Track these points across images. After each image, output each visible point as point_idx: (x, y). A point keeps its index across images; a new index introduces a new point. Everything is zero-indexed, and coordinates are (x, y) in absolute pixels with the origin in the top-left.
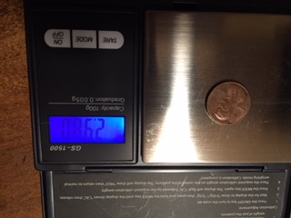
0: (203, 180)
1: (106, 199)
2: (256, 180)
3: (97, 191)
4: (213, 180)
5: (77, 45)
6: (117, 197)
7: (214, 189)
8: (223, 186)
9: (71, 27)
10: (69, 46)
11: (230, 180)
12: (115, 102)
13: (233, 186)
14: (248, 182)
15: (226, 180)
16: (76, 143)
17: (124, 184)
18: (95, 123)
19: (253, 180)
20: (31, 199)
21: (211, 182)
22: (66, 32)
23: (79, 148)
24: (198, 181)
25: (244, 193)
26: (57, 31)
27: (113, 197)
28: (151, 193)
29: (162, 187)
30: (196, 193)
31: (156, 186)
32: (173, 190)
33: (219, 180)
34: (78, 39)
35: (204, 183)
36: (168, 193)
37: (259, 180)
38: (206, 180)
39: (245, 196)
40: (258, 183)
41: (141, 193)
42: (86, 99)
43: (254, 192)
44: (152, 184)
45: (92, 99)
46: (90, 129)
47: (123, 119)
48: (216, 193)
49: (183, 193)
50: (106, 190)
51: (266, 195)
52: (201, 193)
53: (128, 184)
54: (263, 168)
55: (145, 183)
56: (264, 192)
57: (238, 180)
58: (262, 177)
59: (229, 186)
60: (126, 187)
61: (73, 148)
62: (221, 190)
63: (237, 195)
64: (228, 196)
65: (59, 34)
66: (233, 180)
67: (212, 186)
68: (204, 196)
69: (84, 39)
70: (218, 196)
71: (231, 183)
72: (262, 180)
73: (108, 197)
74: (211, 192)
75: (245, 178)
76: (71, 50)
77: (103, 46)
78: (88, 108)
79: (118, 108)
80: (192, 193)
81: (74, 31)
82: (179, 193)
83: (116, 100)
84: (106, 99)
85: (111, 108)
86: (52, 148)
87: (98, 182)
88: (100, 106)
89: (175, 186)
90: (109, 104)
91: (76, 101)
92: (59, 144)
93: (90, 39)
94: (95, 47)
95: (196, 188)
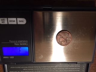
0: (57, 66)
2: (76, 66)
4: (61, 66)
5: (10, 23)
6: (28, 71)
7: (61, 69)
8: (64, 68)
9: (7, 17)
10: (7, 24)
11: (67, 66)
12: (24, 42)
14: (73, 66)
15: (65, 66)
16: (12, 56)
17: (31, 67)
19: (75, 66)
21: (60, 66)
22: (6, 19)
23: (13, 57)
24: (55, 66)
26: (3, 19)
28: (40, 70)
29: (43, 68)
32: (47, 69)
33: (63, 66)
34: (10, 21)
35: (58, 67)
36: (46, 70)
37: (77, 66)
38: (58, 66)
39: (72, 71)
40: (76, 67)
41: (37, 70)
42: (14, 41)
44: (40, 67)
45: (16, 41)
47: (27, 48)
49: (51, 70)
50: (25, 69)
51: (79, 71)
53: (32, 67)
54: (77, 63)
55: (38, 67)
56: (78, 69)
57: (69, 66)
60: (31, 68)
61: (11, 57)
63: (69, 71)
64: (66, 71)
65: (3, 20)
66: (68, 66)
68: (58, 71)
69: (12, 21)
70: (63, 71)
71: (67, 67)
72: (78, 66)
73: (25, 71)
74: (60, 70)
75: (71, 65)
77: (19, 23)
78: (15, 44)
79: (25, 44)
80: (54, 70)
81: (8, 19)
82: (49, 70)
83: (25, 41)
84: (21, 41)
85: (23, 44)
86: (4, 57)
87: (22, 67)
88: (19, 44)
89: (48, 68)
90: (22, 43)
91: (11, 42)
92: (6, 56)
93: (14, 21)
94: (16, 24)
95: (55, 68)
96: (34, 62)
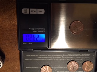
0: (69, 55)
3: (36, 58)
4: (72, 55)
5: (31, 13)
6: (42, 60)
9: (29, 8)
13: (78, 57)
14: (83, 56)
15: (76, 55)
16: (30, 42)
18: (36, 36)
19: (85, 55)
20: (16, 58)
21: (72, 56)
24: (67, 55)
25: (82, 59)
27: (41, 60)
28: (53, 59)
29: (56, 57)
31: (54, 57)
32: (60, 58)
33: (74, 55)
34: (31, 11)
36: (58, 59)
38: (70, 55)
41: (50, 59)
42: (33, 29)
43: (85, 59)
45: (35, 29)
46: (34, 38)
47: (44, 35)
48: (73, 59)
49: (63, 59)
50: (39, 58)
52: (68, 59)
55: (51, 56)
56: (88, 59)
57: (80, 55)
58: (88, 54)
59: (77, 57)
60: (45, 57)
62: (75, 58)
63: (80, 60)
64: (77, 60)
65: (26, 10)
66: (78, 55)
67: (72, 57)
69: (33, 11)
71: (78, 56)
73: (40, 60)
75: (82, 54)
76: (29, 15)
77: (38, 13)
78: (34, 31)
79: (43, 32)
80: (66, 59)
82: (62, 59)
83: (42, 29)
84: (39, 29)
85: (41, 32)
86: (23, 43)
87: (37, 55)
88: (38, 31)
90: (40, 30)
91: (30, 29)
92: (25, 42)
93: (35, 11)
94: (36, 13)
95: (67, 57)
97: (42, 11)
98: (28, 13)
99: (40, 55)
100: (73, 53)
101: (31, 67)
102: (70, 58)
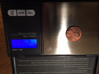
1: (33, 66)
2: (84, 59)
3: (30, 63)
4: (69, 59)
5: (19, 15)
6: (36, 65)
7: (69, 62)
8: (72, 61)
9: (17, 9)
10: (16, 15)
13: (76, 61)
15: (73, 59)
16: (21, 48)
17: (39, 61)
18: (27, 41)
21: (68, 60)
22: (15, 11)
23: (22, 50)
24: (64, 60)
25: (80, 64)
26: (12, 10)
27: (35, 65)
28: (48, 64)
29: (51, 62)
30: (63, 64)
31: (49, 62)
33: (71, 59)
34: (19, 13)
35: (66, 60)
36: (54, 64)
37: (85, 59)
38: (66, 59)
39: (80, 65)
40: (85, 60)
41: (44, 64)
42: (23, 33)
43: (84, 63)
44: (48, 61)
45: (25, 33)
46: (25, 43)
47: (36, 40)
48: (70, 64)
49: (59, 64)
50: (33, 63)
51: (88, 64)
52: (65, 63)
54: (86, 56)
55: (46, 61)
56: (87, 63)
57: (78, 59)
58: (86, 58)
59: (74, 61)
60: (39, 62)
61: (20, 50)
62: (72, 63)
63: (78, 64)
64: (75, 65)
65: (12, 11)
66: (76, 59)
68: (66, 65)
69: (21, 13)
70: (71, 65)
71: (75, 60)
72: (86, 59)
75: (80, 59)
77: (28, 15)
78: (24, 36)
79: (34, 36)
80: (62, 64)
82: (57, 64)
83: (33, 33)
84: (30, 33)
85: (32, 36)
86: (13, 50)
87: (30, 60)
88: (28, 36)
89: (56, 62)
91: (20, 34)
92: (15, 48)
93: (23, 13)
94: (25, 15)
95: (63, 62)
96: (43, 55)
97: (32, 13)
98: (15, 15)
99: (33, 60)
100: (70, 58)
101: (24, 73)
102: (66, 62)
